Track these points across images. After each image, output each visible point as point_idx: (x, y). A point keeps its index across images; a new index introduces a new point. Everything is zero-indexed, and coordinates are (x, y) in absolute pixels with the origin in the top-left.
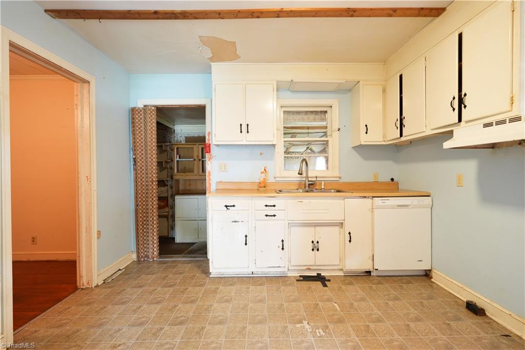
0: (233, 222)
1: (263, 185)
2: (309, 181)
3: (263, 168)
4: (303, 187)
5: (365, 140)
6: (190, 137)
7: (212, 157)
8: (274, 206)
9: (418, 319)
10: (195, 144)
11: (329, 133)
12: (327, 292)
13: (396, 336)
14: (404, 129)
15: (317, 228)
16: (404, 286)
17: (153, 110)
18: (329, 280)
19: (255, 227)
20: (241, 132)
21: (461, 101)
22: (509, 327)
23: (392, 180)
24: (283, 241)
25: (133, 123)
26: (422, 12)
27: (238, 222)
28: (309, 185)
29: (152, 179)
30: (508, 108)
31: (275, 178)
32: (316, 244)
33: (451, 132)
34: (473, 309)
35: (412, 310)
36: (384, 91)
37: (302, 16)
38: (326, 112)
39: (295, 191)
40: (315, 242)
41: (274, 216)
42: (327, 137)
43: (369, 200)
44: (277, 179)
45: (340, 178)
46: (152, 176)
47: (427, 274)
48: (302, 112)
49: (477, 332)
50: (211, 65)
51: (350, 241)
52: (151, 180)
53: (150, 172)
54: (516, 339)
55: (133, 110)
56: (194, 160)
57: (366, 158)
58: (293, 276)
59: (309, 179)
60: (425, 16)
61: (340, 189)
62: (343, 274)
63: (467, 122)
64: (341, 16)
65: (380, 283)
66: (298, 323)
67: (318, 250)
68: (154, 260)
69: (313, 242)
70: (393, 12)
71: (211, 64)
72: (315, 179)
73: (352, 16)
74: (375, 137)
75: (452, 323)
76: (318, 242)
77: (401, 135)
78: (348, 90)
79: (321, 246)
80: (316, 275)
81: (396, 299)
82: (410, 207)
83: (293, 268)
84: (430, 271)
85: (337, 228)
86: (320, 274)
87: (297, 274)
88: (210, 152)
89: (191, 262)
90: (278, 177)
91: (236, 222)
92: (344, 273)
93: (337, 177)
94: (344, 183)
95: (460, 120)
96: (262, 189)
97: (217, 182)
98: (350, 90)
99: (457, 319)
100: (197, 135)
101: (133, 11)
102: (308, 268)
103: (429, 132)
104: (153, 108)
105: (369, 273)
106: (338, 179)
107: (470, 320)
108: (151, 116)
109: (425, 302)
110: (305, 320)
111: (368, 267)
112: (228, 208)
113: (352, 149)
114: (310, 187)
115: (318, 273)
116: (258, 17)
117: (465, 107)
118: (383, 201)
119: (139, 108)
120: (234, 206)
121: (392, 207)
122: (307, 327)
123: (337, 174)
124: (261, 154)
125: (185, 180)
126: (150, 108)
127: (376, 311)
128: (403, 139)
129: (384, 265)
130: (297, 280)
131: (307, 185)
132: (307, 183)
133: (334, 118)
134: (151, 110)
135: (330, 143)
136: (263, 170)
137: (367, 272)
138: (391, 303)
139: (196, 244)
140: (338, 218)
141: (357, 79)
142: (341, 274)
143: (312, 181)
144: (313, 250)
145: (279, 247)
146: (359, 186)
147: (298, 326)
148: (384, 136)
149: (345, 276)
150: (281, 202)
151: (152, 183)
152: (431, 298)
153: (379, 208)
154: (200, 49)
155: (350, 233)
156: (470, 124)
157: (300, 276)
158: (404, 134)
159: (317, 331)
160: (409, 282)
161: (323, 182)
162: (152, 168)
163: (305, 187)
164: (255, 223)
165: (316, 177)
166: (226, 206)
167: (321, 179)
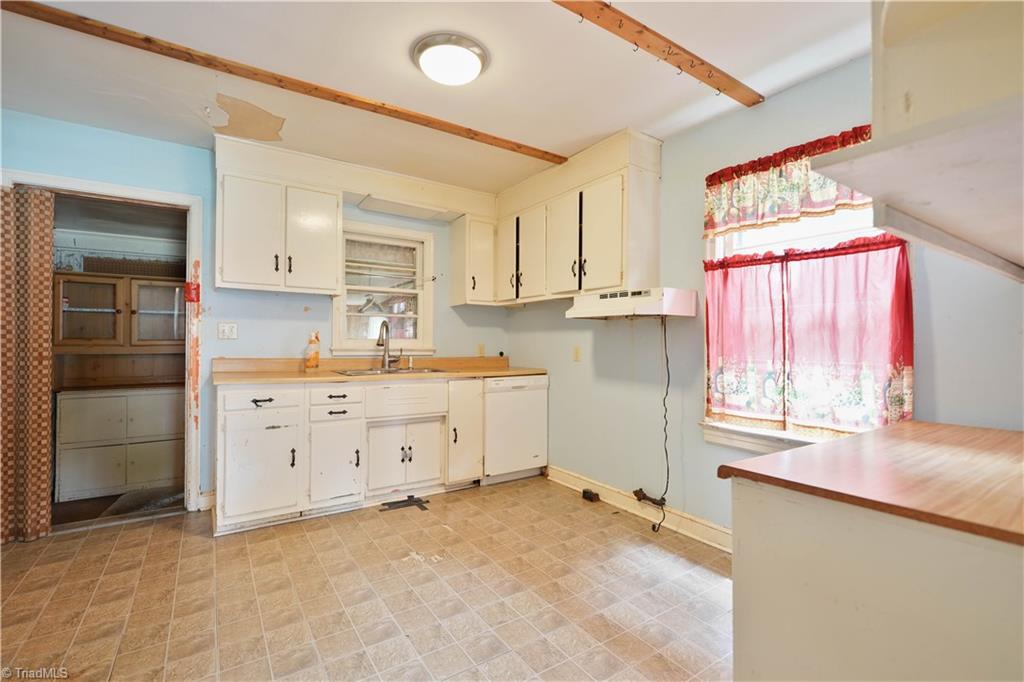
0: (267, 428)
1: (313, 363)
2: (389, 357)
3: (313, 334)
4: (380, 366)
5: (471, 297)
6: (99, 258)
7: (204, 310)
8: (344, 396)
9: (540, 519)
10: (122, 278)
11: (418, 283)
12: (430, 515)
13: (522, 539)
14: (520, 288)
15: (409, 426)
16: (521, 490)
17: (48, 199)
18: (428, 502)
19: (310, 434)
20: (277, 269)
21: (581, 267)
22: (618, 505)
23: (501, 354)
24: (357, 452)
26: (547, 156)
27: (279, 427)
28: (390, 362)
29: (40, 354)
30: (619, 283)
31: (331, 351)
32: (408, 452)
33: (572, 299)
34: (590, 497)
35: (533, 511)
36: (496, 233)
37: (407, 120)
38: (414, 249)
39: (370, 372)
40: (406, 449)
41: (344, 412)
42: (414, 288)
43: (479, 382)
44: (334, 353)
45: (434, 351)
46: (41, 345)
47: (543, 472)
48: (376, 244)
49: (594, 516)
50: (214, 139)
51: (455, 441)
52: (36, 354)
53: (36, 336)
54: (624, 514)
56: (118, 312)
57: (469, 323)
58: (373, 507)
59: (391, 353)
60: (548, 160)
61: (436, 366)
62: (444, 491)
63: (587, 290)
64: (459, 134)
65: (493, 492)
66: (404, 557)
67: (410, 460)
69: (403, 449)
70: (517, 148)
71: (216, 135)
72: (399, 353)
73: (472, 138)
74: (484, 296)
75: (572, 514)
76: (410, 448)
77: (517, 296)
78: (449, 222)
79: (415, 454)
80: (407, 498)
81: (515, 504)
82: (527, 389)
83: (372, 494)
84: (546, 467)
85: (437, 425)
86: (412, 496)
87: (378, 503)
88: (198, 300)
89: (149, 523)
90: (336, 351)
91: (273, 427)
92: (447, 489)
94: (441, 359)
95: (580, 288)
96: (313, 370)
97: (213, 359)
98: (450, 223)
99: (576, 509)
100: (120, 257)
101: (93, 20)
102: (396, 491)
103: (549, 297)
104: (48, 194)
105: (477, 482)
106: (431, 353)
107: (588, 508)
108: (42, 211)
109: (545, 501)
110: (411, 550)
111: (476, 474)
112: (258, 403)
113: (451, 310)
114: (392, 365)
115: (409, 495)
116: (344, 103)
117: (585, 274)
118: (496, 382)
119: (3, 189)
120: (270, 400)
121: (507, 390)
122: (417, 557)
123: (429, 345)
124: (306, 309)
125: (81, 357)
126: (38, 192)
127: (495, 521)
128: (519, 301)
129: (497, 468)
130: (381, 511)
131: (387, 363)
132: (387, 359)
133: (429, 261)
134: (43, 198)
135: (419, 297)
136: (314, 338)
137: (475, 482)
138: (510, 510)
139: (122, 497)
140: (438, 408)
141: (463, 210)
142: (442, 490)
143: (394, 357)
144: (403, 460)
145: (351, 462)
147: (404, 559)
148: (495, 295)
149: (448, 492)
150: (354, 389)
151: (40, 363)
152: (548, 496)
153: (493, 391)
154: (208, 110)
155: (455, 430)
156: (589, 293)
157: (384, 504)
158: (520, 295)
159: (433, 558)
160: (525, 485)
161: (411, 358)
162: (41, 327)
163: (383, 365)
164: (310, 427)
165: (401, 350)
166: (255, 401)
167: (408, 354)
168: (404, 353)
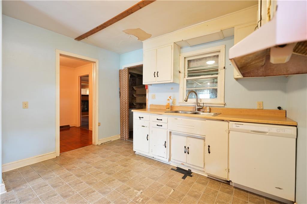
0: (142, 126)
3: (169, 97)
8: (161, 120)
11: (219, 71)
15: (188, 138)
18: (192, 176)
19: (152, 131)
20: (155, 76)
24: (165, 142)
25: (120, 76)
27: (144, 127)
38: (218, 56)
40: (187, 148)
41: (161, 126)
51: (209, 152)
55: (120, 71)
67: (188, 153)
68: (126, 140)
69: (185, 147)
71: (143, 42)
72: (203, 105)
79: (190, 151)
80: (188, 170)
82: (267, 134)
83: (173, 161)
86: (191, 170)
88: (147, 88)
92: (208, 175)
93: (222, 104)
94: (228, 109)
102: (183, 164)
105: (229, 182)
110: (143, 190)
113: (237, 82)
115: (189, 169)
116: (132, 13)
118: (237, 125)
119: (122, 70)
120: (143, 118)
121: (247, 132)
122: (139, 193)
123: (222, 101)
124: (172, 89)
130: (172, 169)
132: (197, 107)
137: (227, 181)
142: (206, 175)
143: (200, 106)
144: (185, 152)
146: (241, 112)
149: (208, 177)
155: (209, 146)
161: (208, 107)
164: (152, 129)
165: (203, 104)
166: (140, 117)
167: (207, 105)
168: (205, 105)
